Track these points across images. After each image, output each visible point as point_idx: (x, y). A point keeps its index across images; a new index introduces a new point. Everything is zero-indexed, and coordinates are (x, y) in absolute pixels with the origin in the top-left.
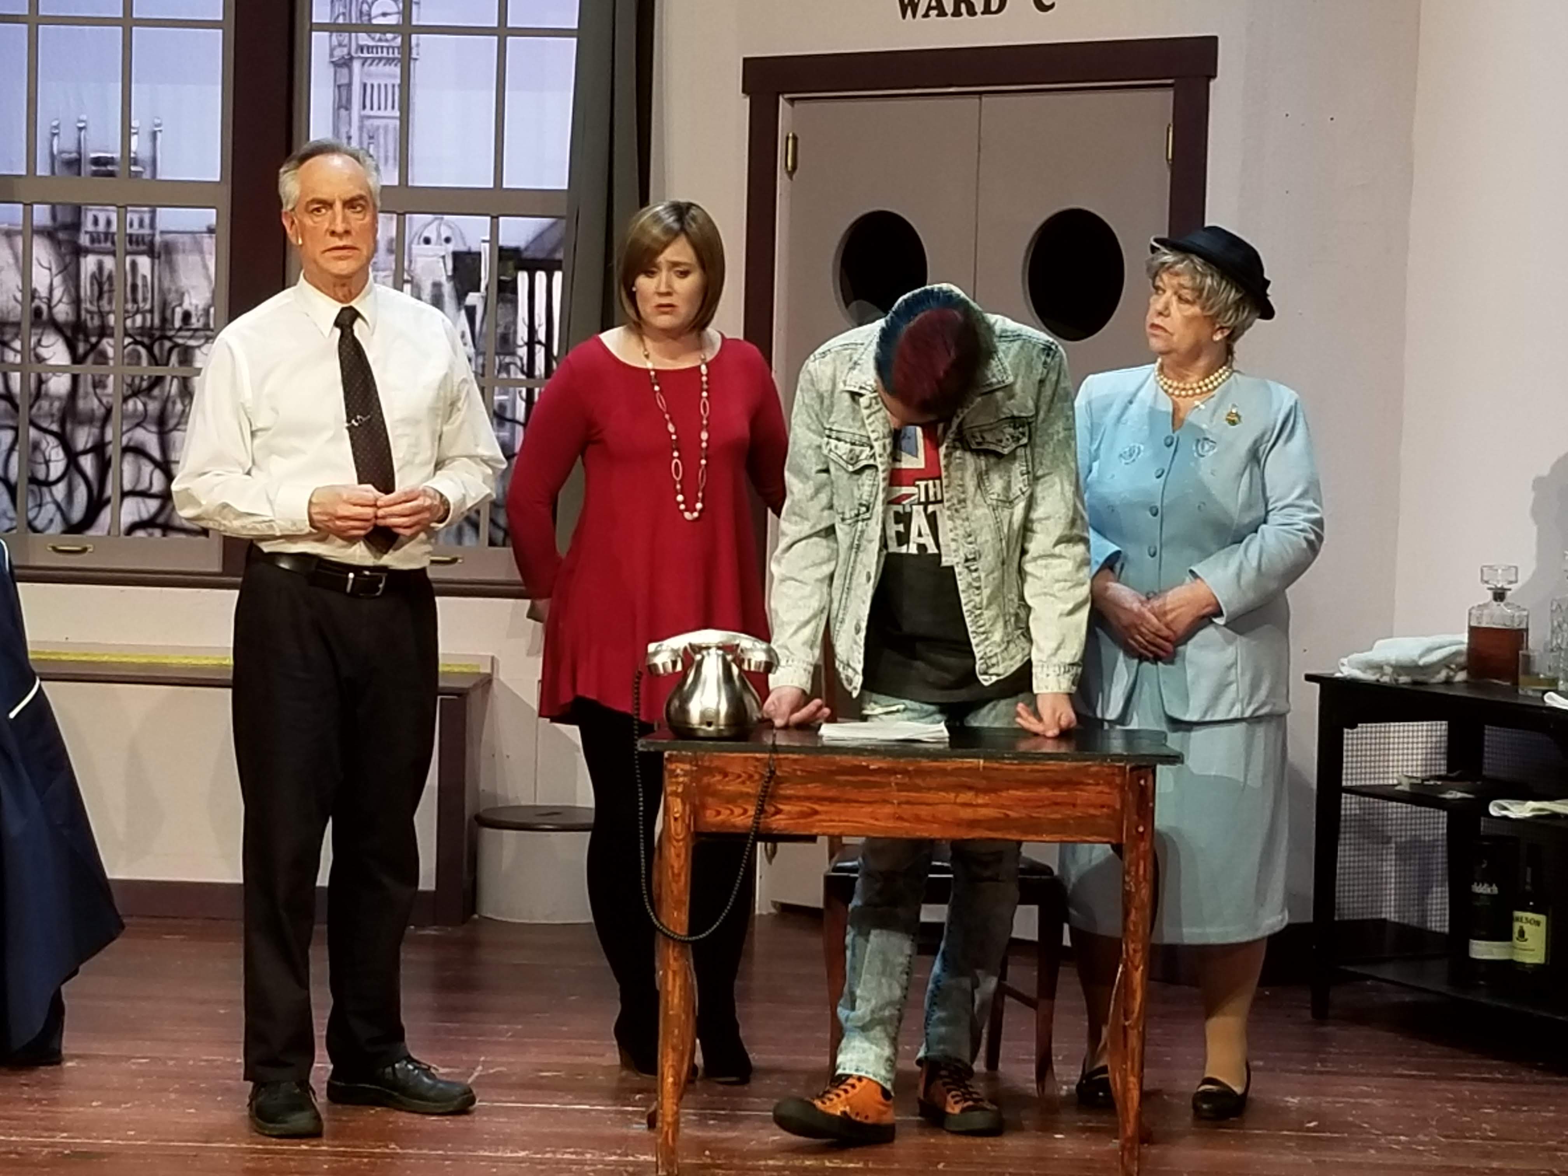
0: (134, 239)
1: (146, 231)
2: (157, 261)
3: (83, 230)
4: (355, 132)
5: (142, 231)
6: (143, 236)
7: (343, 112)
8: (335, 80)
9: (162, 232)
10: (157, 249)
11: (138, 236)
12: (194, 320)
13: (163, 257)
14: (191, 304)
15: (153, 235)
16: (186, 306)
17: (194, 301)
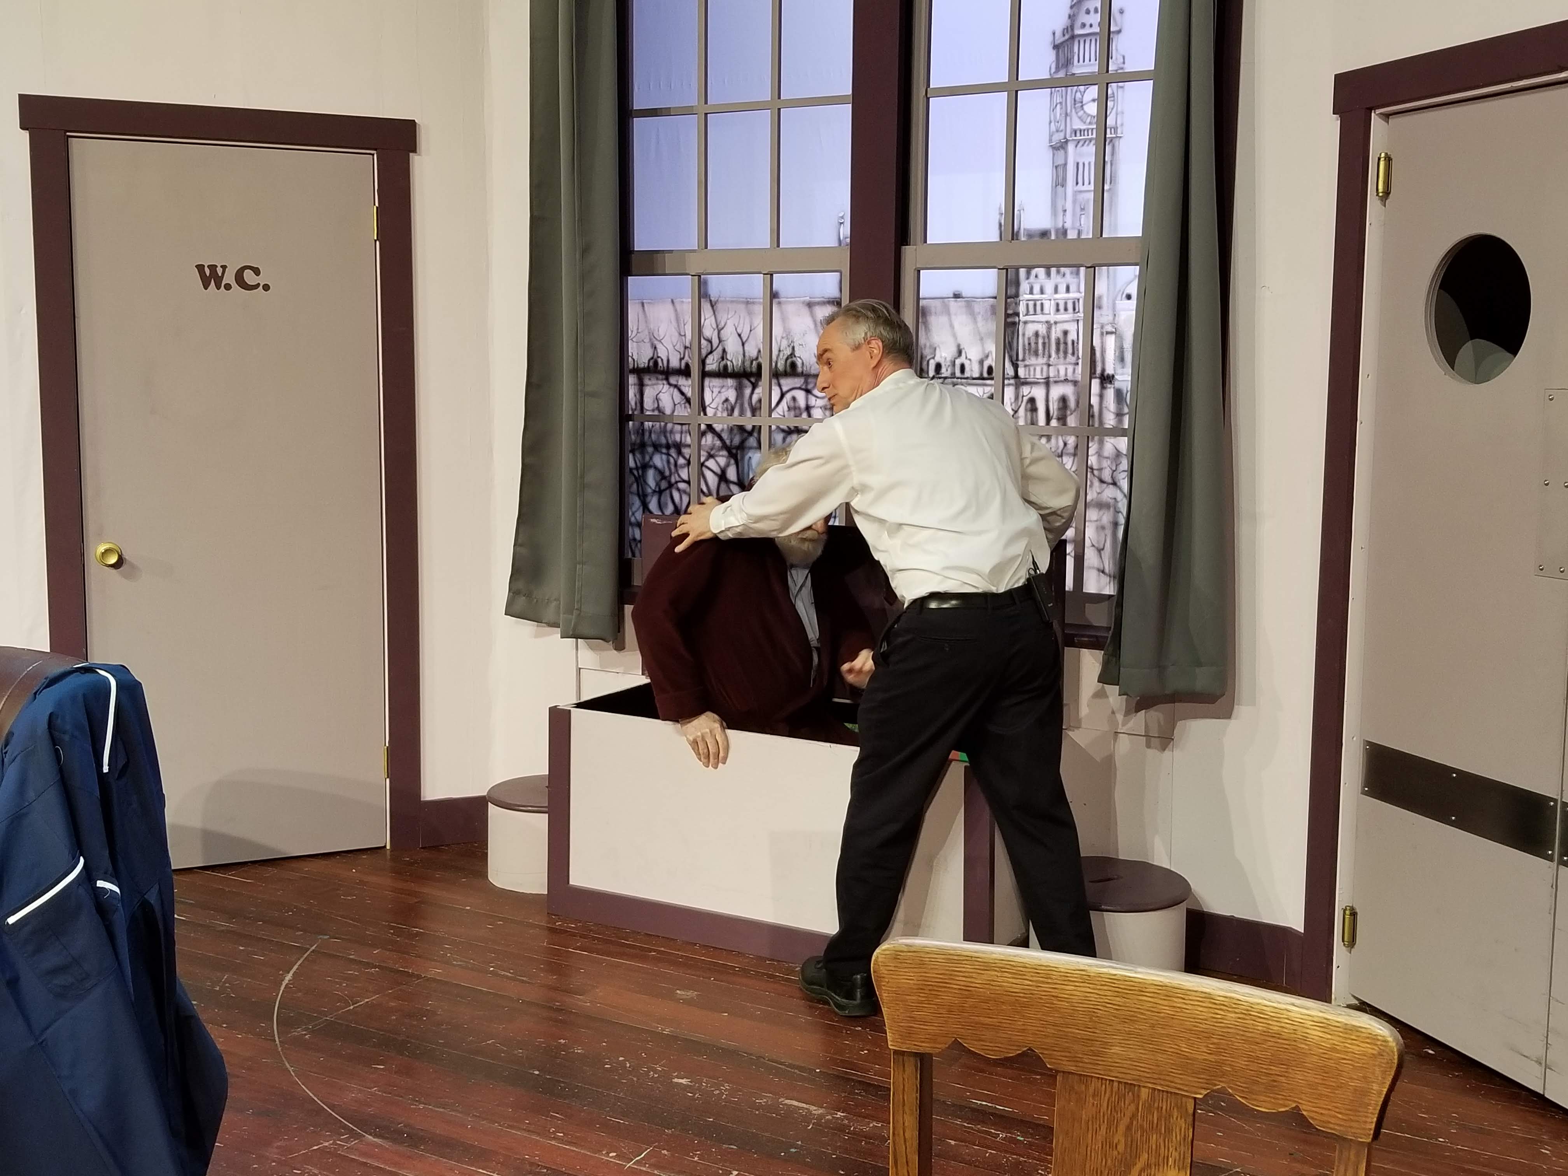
4: (1069, 206)
7: (1059, 187)
8: (1053, 163)
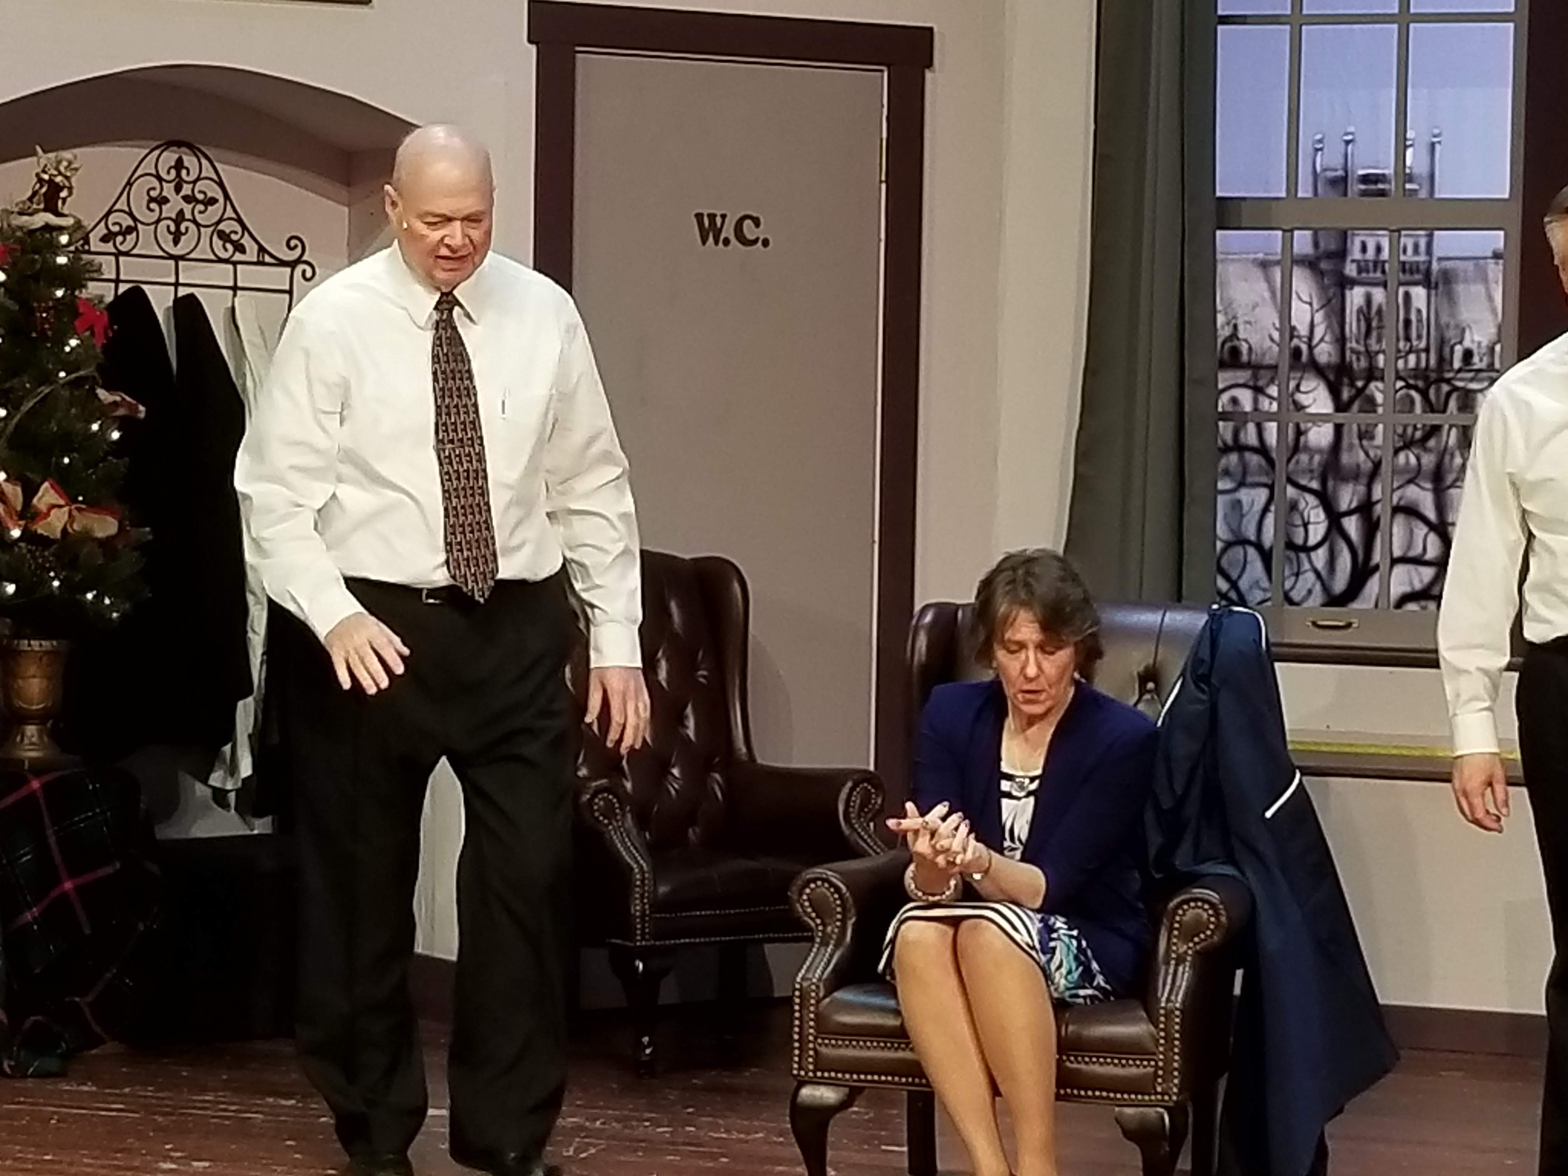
0: (1407, 267)
1: (1422, 258)
2: (1433, 292)
3: (1349, 259)
5: (1416, 259)
6: (1418, 263)
9: (1440, 259)
10: (1433, 280)
11: (1411, 263)
12: (1476, 359)
13: (1441, 287)
14: (1473, 341)
15: (1430, 262)
16: (1467, 343)
17: (1477, 338)
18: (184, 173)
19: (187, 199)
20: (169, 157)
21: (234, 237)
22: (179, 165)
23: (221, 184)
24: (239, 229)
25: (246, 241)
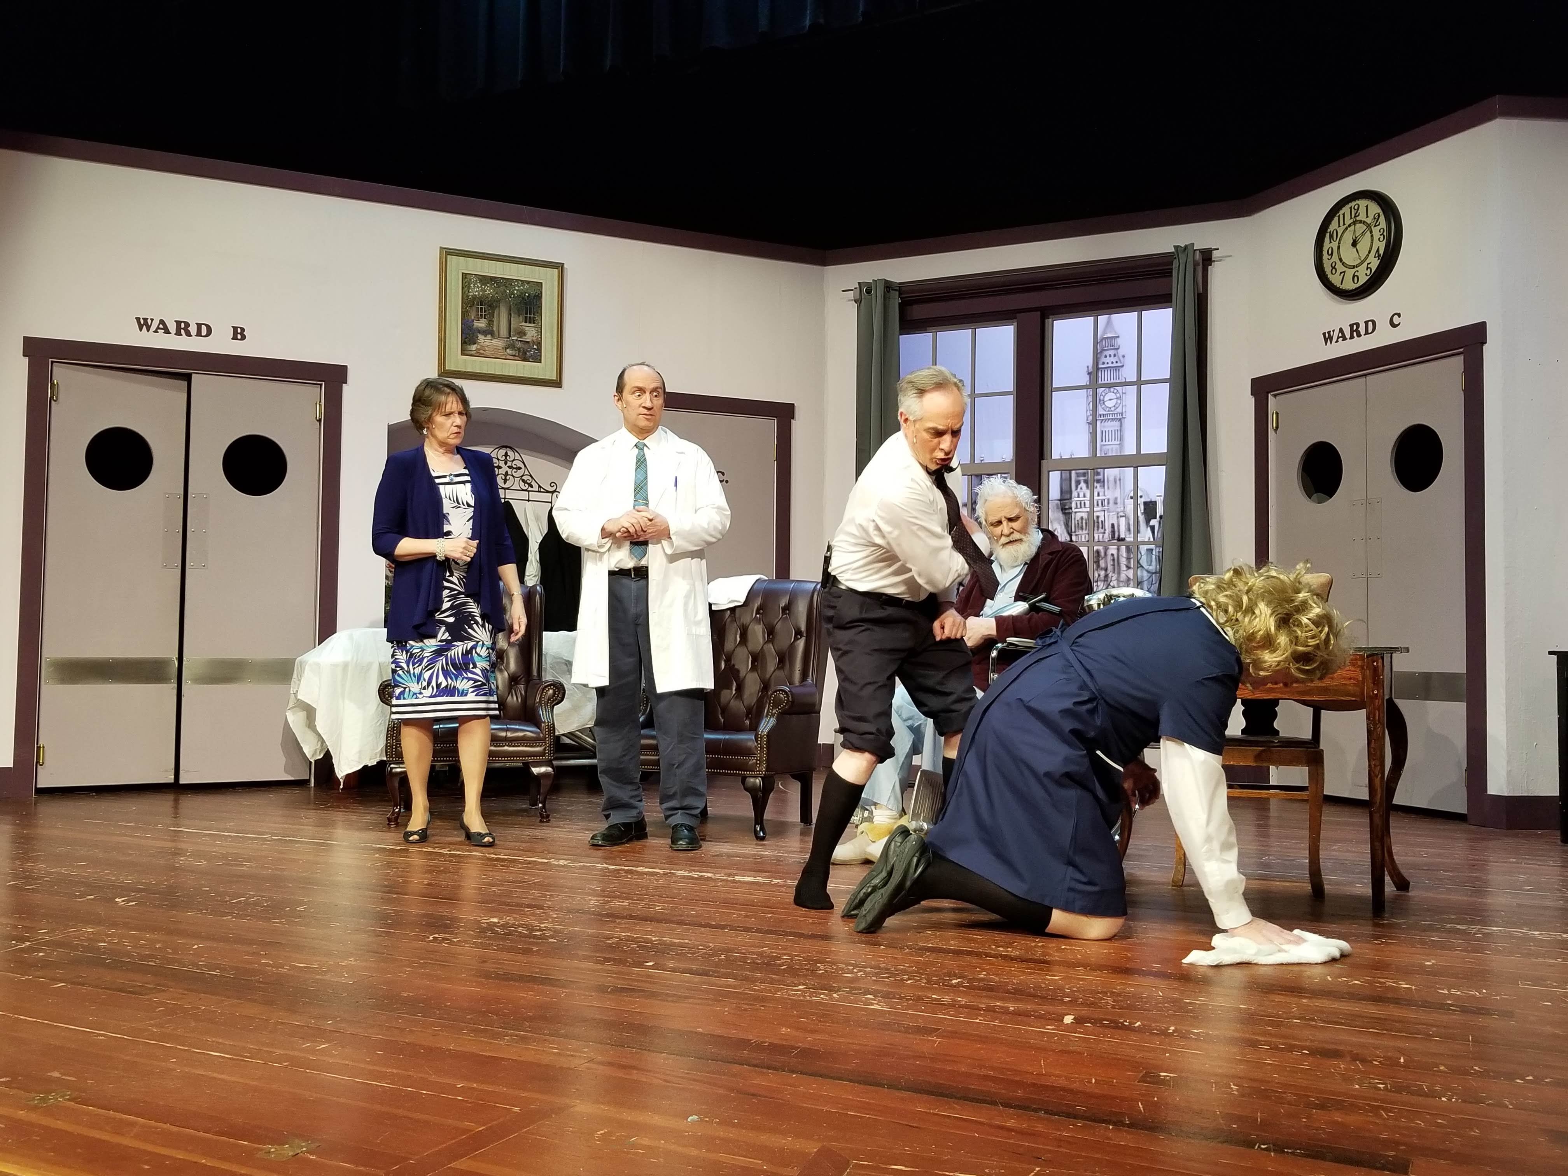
18: (508, 458)
19: (509, 467)
20: (502, 452)
21: (528, 482)
22: (506, 455)
23: (523, 463)
24: (530, 478)
25: (533, 483)
